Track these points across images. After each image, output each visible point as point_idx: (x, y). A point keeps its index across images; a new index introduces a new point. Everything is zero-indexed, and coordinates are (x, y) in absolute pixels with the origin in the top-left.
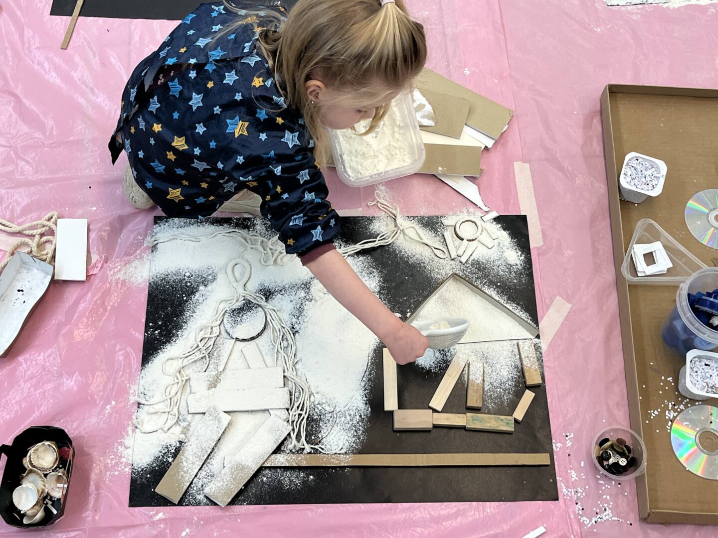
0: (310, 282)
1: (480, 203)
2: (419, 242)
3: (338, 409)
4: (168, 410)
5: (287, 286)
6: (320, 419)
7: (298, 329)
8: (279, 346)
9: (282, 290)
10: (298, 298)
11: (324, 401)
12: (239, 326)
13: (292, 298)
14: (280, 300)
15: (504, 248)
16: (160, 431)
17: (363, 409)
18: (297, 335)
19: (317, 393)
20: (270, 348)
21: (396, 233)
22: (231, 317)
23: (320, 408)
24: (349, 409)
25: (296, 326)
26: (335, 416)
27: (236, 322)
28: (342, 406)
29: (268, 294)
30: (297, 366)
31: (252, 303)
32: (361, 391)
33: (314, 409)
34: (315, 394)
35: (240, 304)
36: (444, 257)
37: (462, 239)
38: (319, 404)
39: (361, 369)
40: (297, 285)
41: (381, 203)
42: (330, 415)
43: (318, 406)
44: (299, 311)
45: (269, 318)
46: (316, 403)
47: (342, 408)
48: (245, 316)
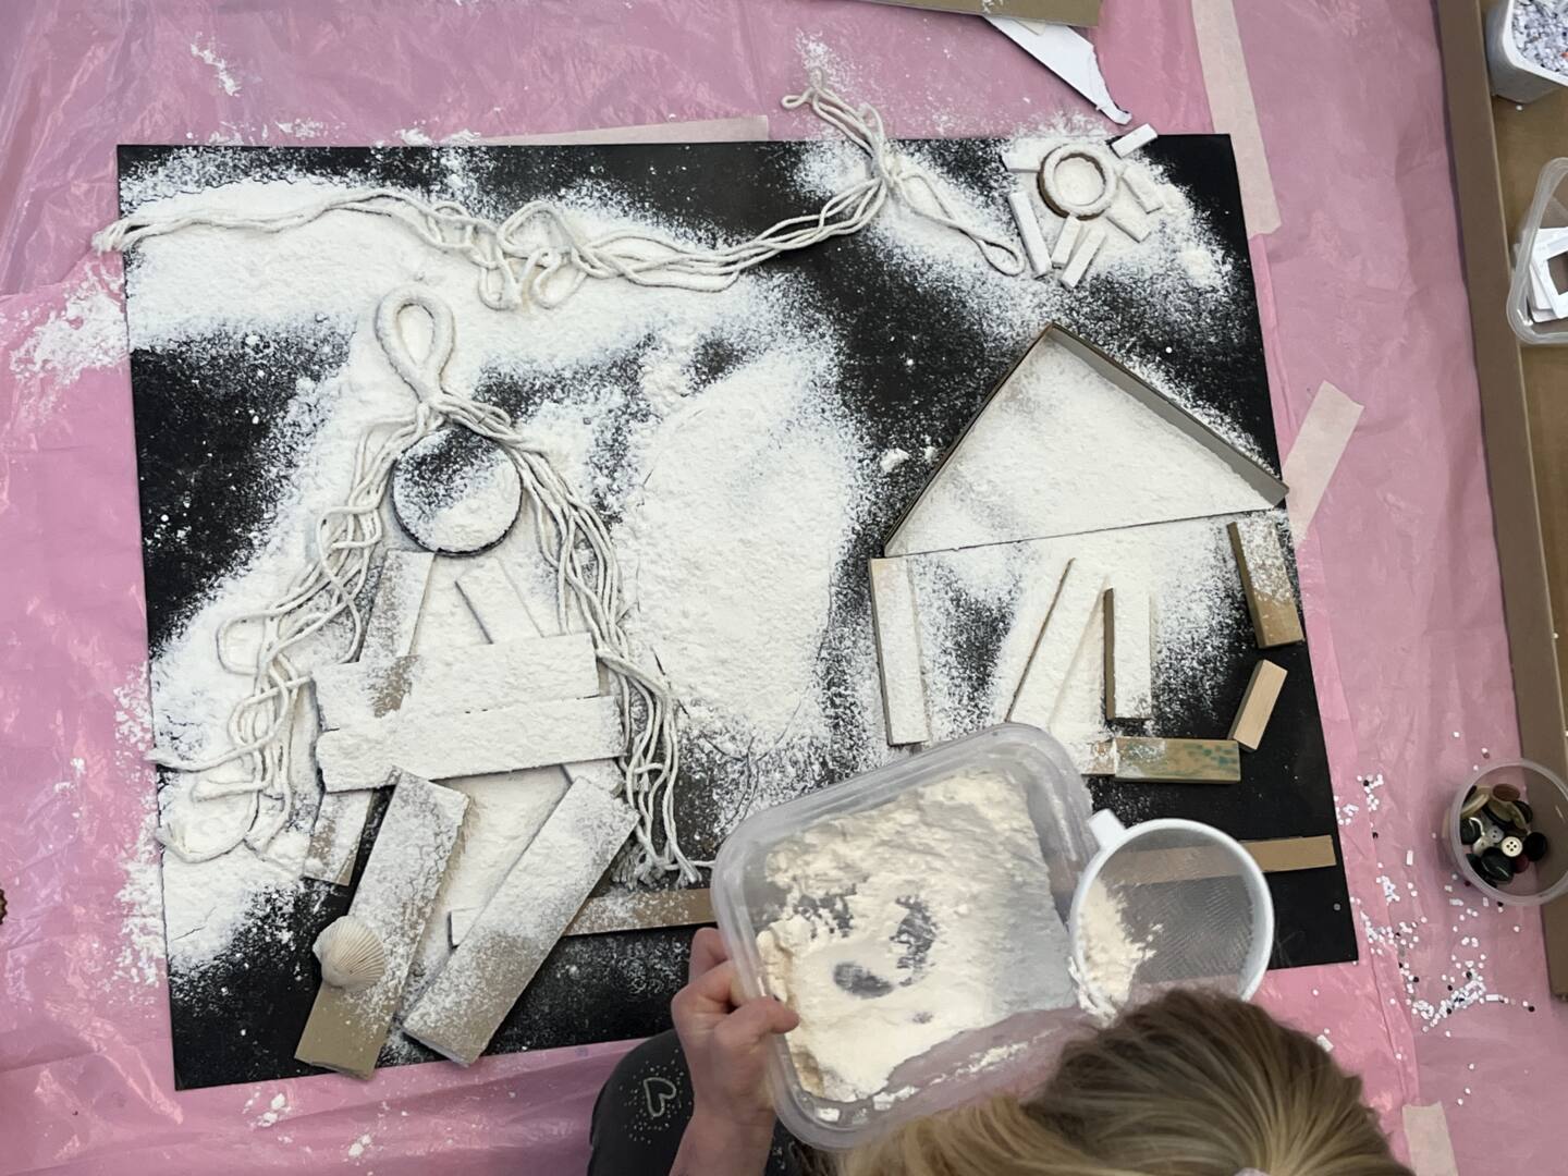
0: (635, 361)
1: (1103, 100)
2: (939, 222)
3: (759, 749)
4: (258, 784)
5: (568, 374)
6: (712, 780)
7: (616, 509)
8: (569, 565)
9: (556, 387)
10: (604, 409)
11: (718, 725)
12: (445, 510)
13: (588, 410)
14: (551, 419)
15: (1178, 238)
16: (242, 850)
17: (828, 742)
18: (615, 526)
19: (696, 703)
20: (539, 572)
21: (875, 195)
22: (416, 483)
23: (708, 747)
24: (790, 747)
25: (610, 500)
26: (754, 771)
27: (432, 499)
28: (769, 737)
29: (512, 397)
30: (628, 625)
31: (474, 433)
32: (818, 690)
33: (691, 751)
34: (687, 707)
35: (435, 440)
36: (1014, 271)
37: (1063, 214)
38: (702, 735)
39: (815, 624)
40: (596, 368)
41: (822, 100)
42: (738, 766)
43: (702, 741)
44: (614, 455)
45: (528, 478)
46: (696, 733)
47: (771, 745)
48: (457, 478)
